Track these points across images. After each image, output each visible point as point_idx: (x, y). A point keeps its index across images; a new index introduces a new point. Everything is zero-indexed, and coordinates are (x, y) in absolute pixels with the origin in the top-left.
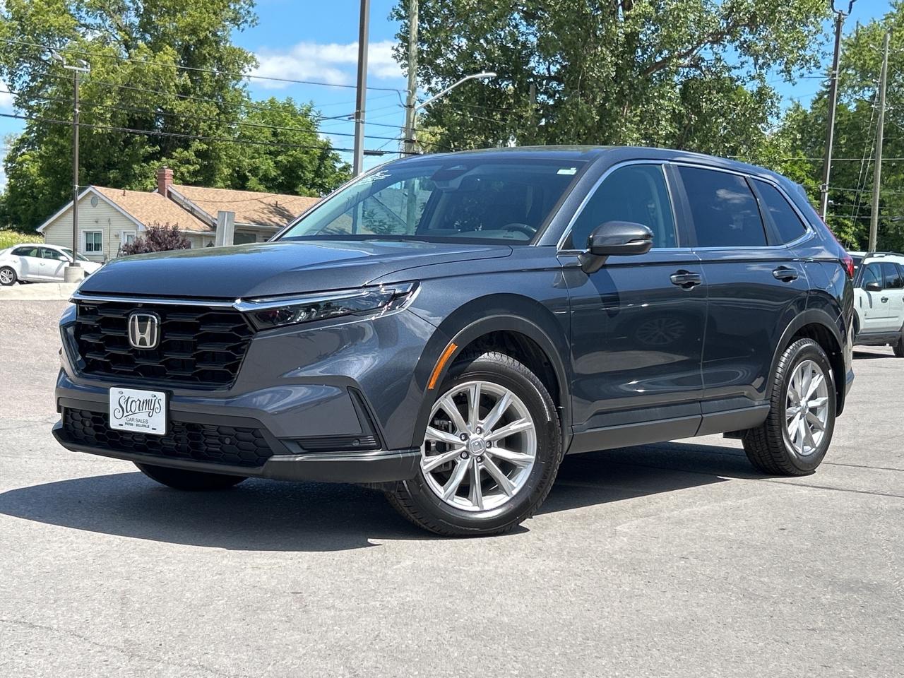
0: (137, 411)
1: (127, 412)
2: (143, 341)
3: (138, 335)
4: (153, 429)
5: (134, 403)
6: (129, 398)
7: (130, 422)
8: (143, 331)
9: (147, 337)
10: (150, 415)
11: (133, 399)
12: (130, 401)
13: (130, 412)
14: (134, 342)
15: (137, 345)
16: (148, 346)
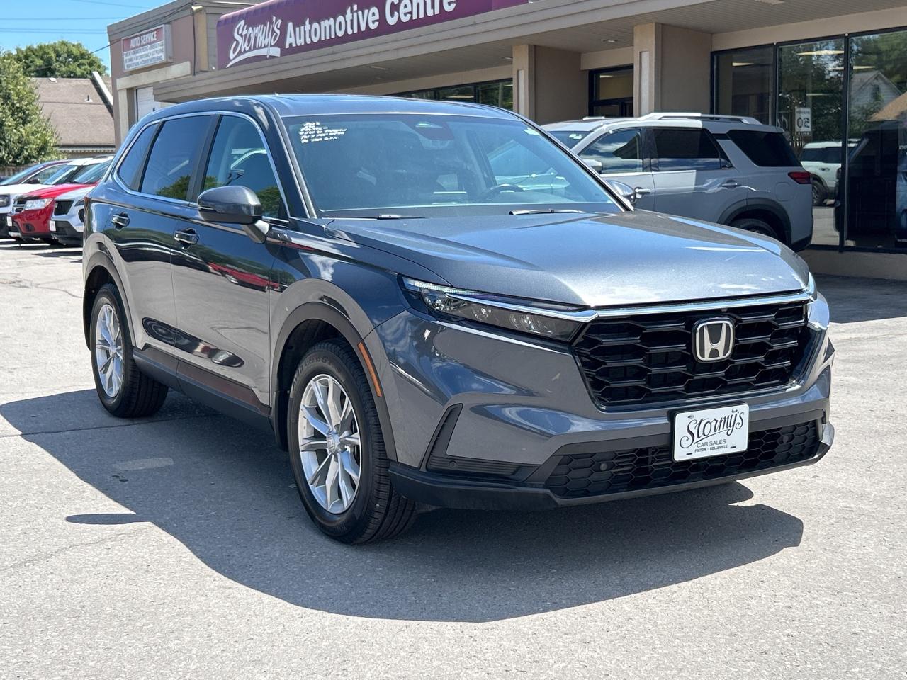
0: (712, 432)
1: (699, 437)
2: (714, 353)
3: (709, 346)
4: (732, 448)
5: (708, 424)
6: (702, 420)
7: (702, 447)
8: (715, 339)
9: (720, 346)
10: (729, 433)
11: (707, 421)
12: (703, 423)
13: (703, 437)
14: (703, 355)
15: (707, 358)
16: (721, 357)
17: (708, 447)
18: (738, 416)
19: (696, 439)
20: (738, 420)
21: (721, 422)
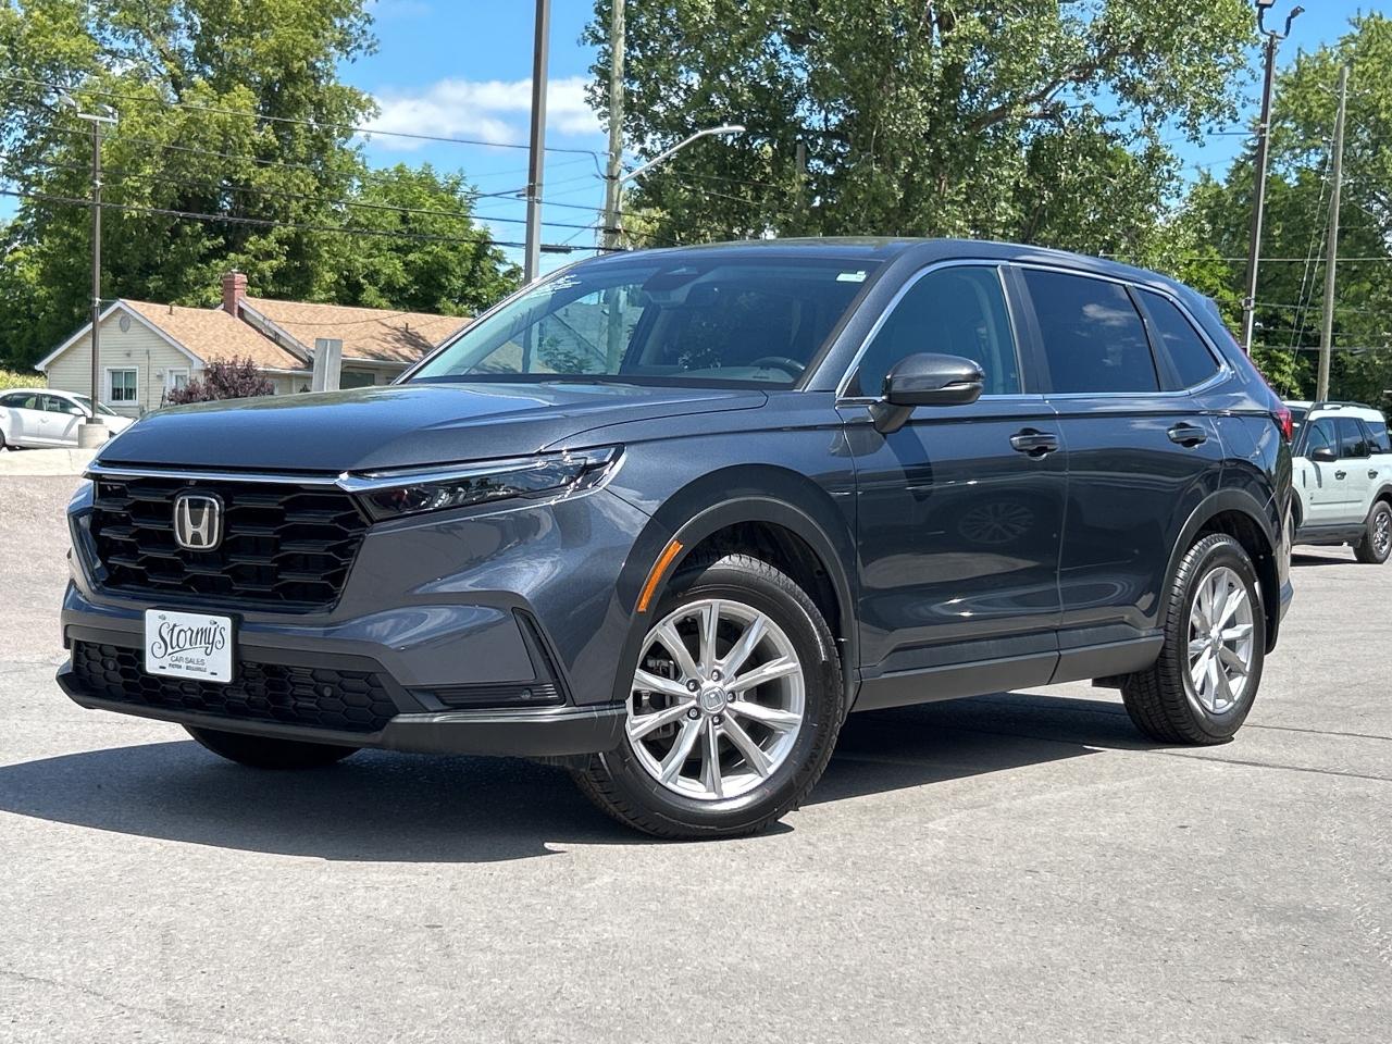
0: (188, 646)
1: (172, 648)
2: (196, 538)
3: (190, 529)
4: (212, 674)
5: (182, 633)
7: (177, 663)
8: (196, 522)
9: (203, 531)
10: (208, 651)
11: (181, 628)
12: (177, 630)
13: (177, 649)
14: (184, 541)
15: (188, 544)
16: (205, 545)
17: (184, 664)
18: (218, 630)
19: (170, 650)
20: (218, 637)
21: (197, 633)
